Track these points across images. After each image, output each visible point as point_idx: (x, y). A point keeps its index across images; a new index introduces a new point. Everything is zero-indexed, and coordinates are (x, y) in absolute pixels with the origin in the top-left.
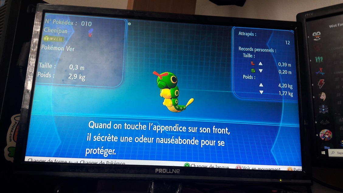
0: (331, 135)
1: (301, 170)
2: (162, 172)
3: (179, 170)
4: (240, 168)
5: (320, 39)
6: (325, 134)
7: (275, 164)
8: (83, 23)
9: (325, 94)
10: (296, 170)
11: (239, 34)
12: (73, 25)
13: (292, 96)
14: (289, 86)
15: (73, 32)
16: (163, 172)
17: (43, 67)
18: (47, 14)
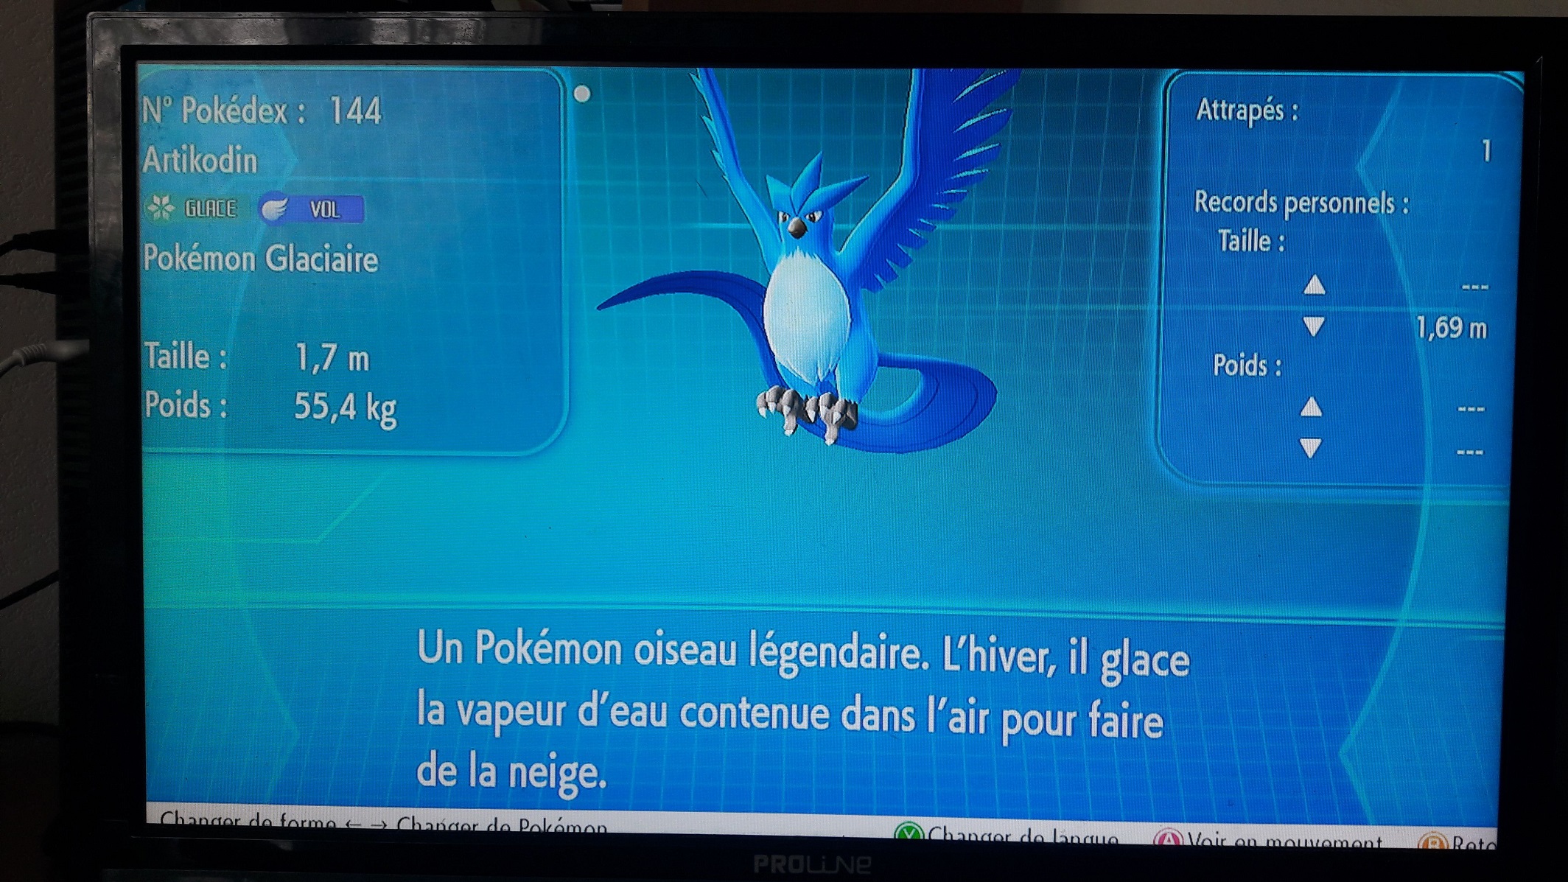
1: (1492, 847)
2: (786, 867)
3: (869, 858)
4: (1172, 843)
11: (1201, 112)
12: (284, 120)
15: (293, 158)
16: (792, 870)
17: (164, 362)
18: (147, 72)
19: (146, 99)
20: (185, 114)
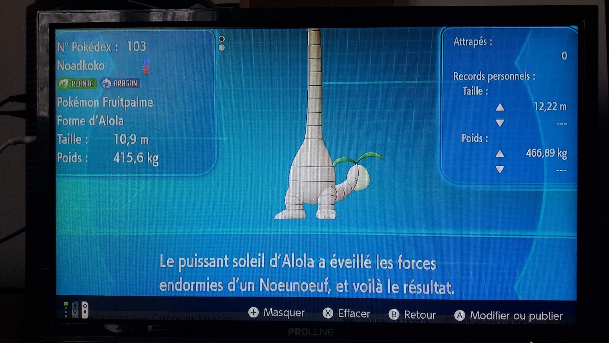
2: (301, 333)
3: (333, 330)
11: (455, 42)
12: (110, 50)
14: (559, 153)
15: (113, 65)
16: (303, 334)
17: (64, 142)
18: (59, 33)
19: (58, 43)
20: (73, 48)
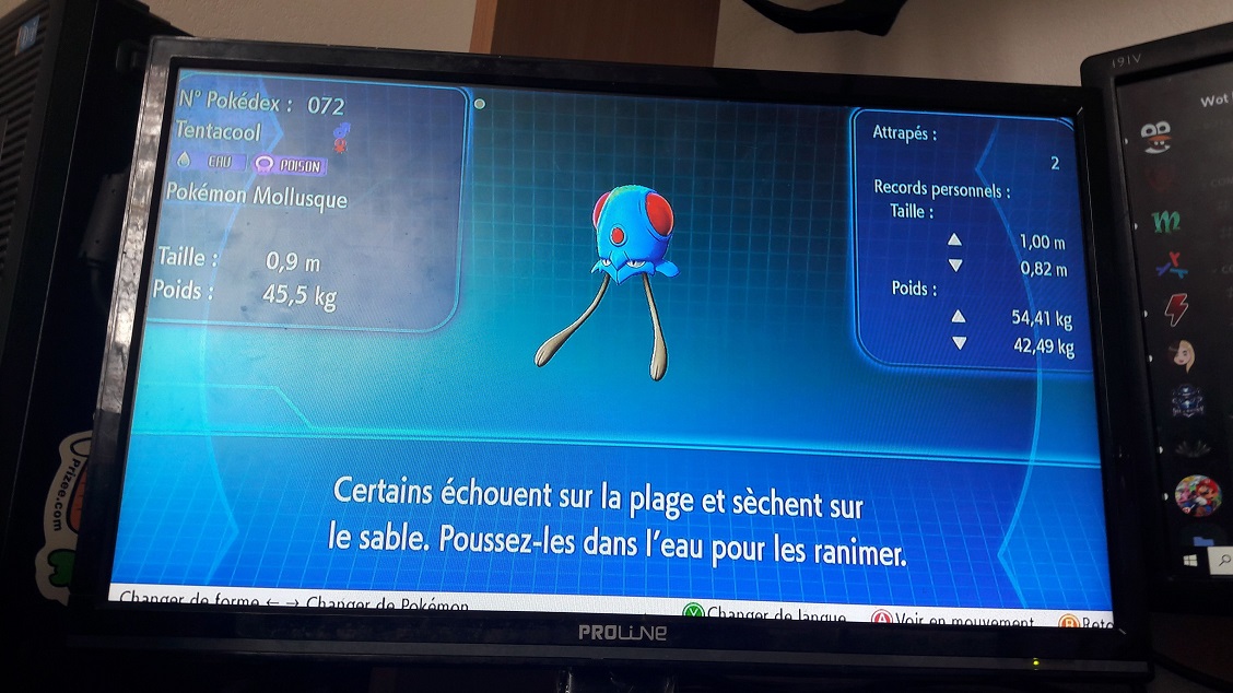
0: (1217, 497)
1: (1110, 626)
2: (603, 635)
3: (665, 628)
4: (885, 621)
5: (1167, 147)
6: (1194, 493)
7: (1013, 603)
8: (314, 102)
9: (1190, 346)
10: (1090, 626)
11: (875, 133)
12: (277, 109)
13: (1070, 355)
14: (1059, 320)
15: (280, 134)
16: (607, 637)
17: (172, 261)
18: (185, 75)
19: (183, 91)
20: (209, 101)
